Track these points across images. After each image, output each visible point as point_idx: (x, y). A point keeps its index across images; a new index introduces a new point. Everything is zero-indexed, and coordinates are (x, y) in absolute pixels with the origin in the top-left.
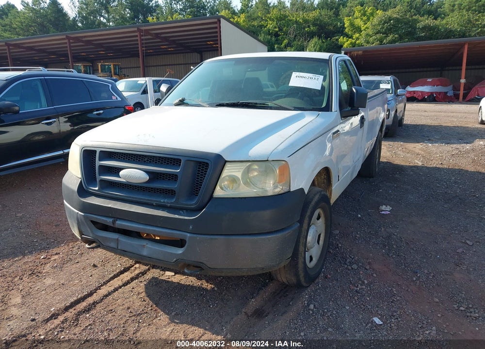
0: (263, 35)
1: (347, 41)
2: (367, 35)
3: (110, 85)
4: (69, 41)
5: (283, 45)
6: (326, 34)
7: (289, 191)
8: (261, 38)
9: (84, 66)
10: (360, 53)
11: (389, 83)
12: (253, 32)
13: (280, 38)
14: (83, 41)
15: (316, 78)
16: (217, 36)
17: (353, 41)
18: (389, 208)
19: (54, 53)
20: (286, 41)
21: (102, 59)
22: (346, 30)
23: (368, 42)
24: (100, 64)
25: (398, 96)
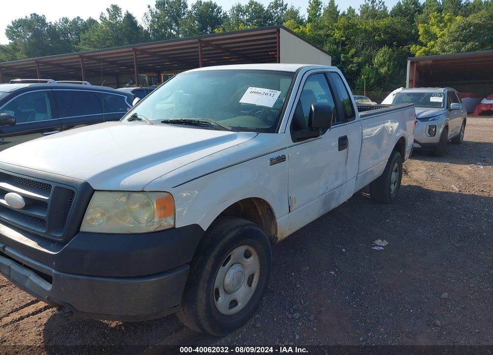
0: (329, 44)
1: (420, 49)
2: (444, 42)
3: (126, 97)
4: (136, 53)
5: (350, 54)
6: (398, 42)
7: (174, 228)
8: (326, 48)
9: (149, 76)
10: (430, 62)
11: (441, 96)
12: (317, 42)
13: (346, 48)
14: (148, 53)
15: (272, 93)
16: (276, 47)
17: (427, 49)
18: (385, 243)
19: (123, 65)
20: (353, 51)
21: (165, 70)
22: (421, 38)
23: (444, 51)
24: (162, 75)
25: (450, 110)
